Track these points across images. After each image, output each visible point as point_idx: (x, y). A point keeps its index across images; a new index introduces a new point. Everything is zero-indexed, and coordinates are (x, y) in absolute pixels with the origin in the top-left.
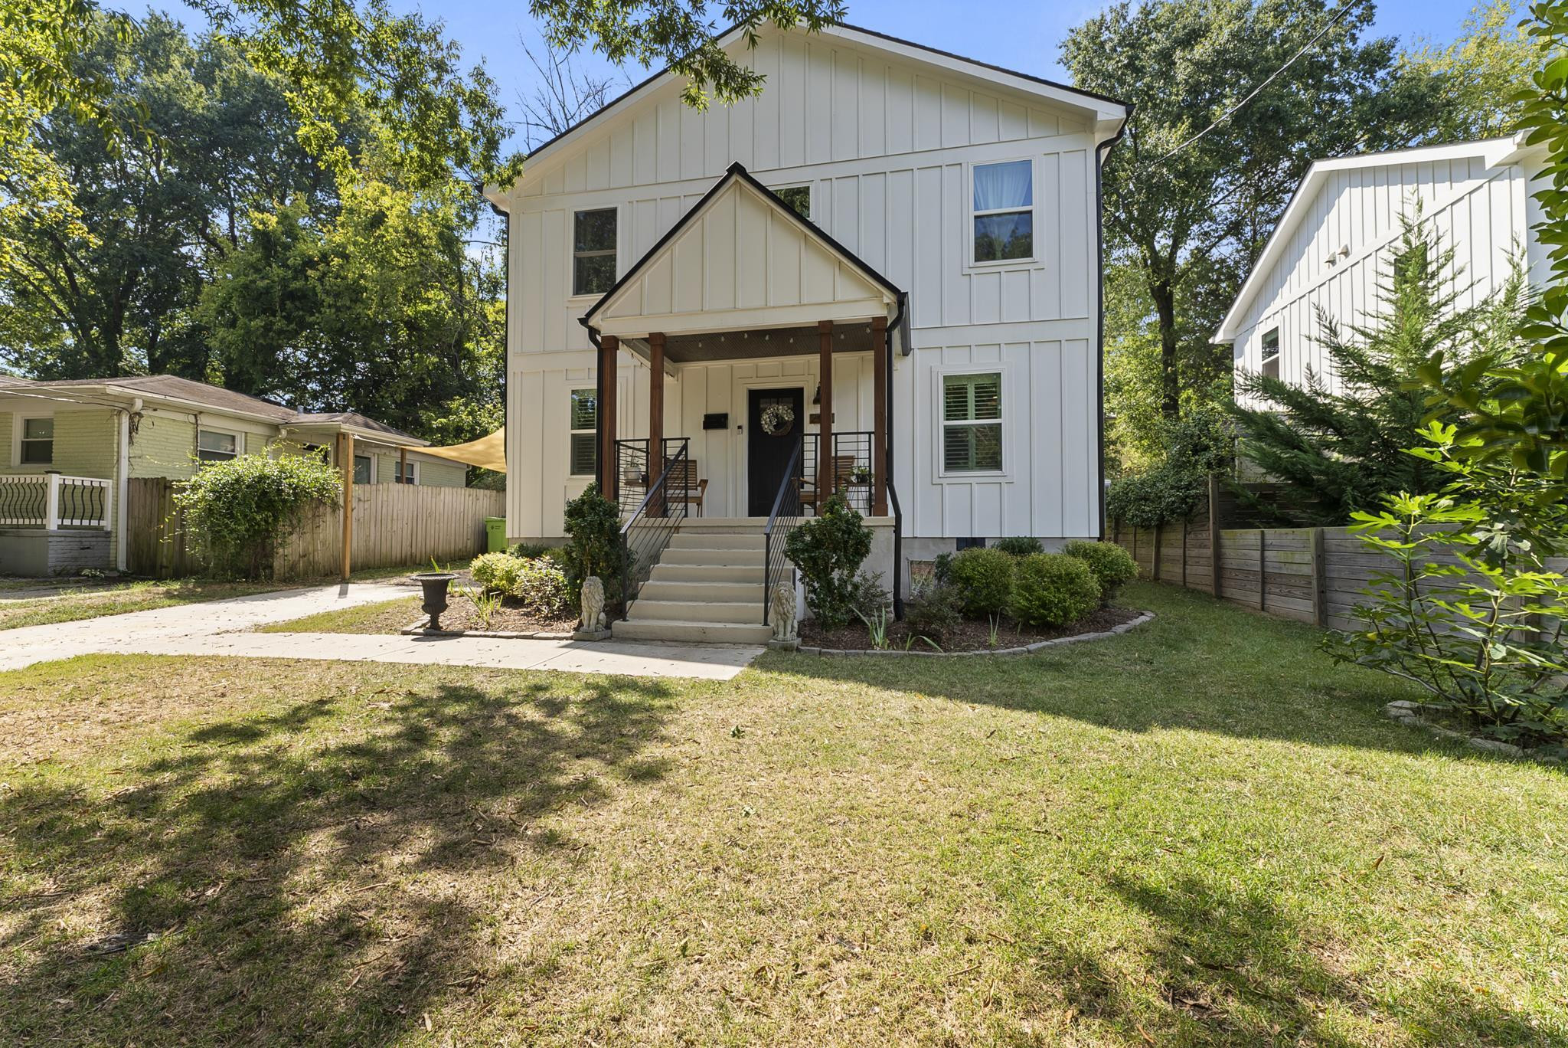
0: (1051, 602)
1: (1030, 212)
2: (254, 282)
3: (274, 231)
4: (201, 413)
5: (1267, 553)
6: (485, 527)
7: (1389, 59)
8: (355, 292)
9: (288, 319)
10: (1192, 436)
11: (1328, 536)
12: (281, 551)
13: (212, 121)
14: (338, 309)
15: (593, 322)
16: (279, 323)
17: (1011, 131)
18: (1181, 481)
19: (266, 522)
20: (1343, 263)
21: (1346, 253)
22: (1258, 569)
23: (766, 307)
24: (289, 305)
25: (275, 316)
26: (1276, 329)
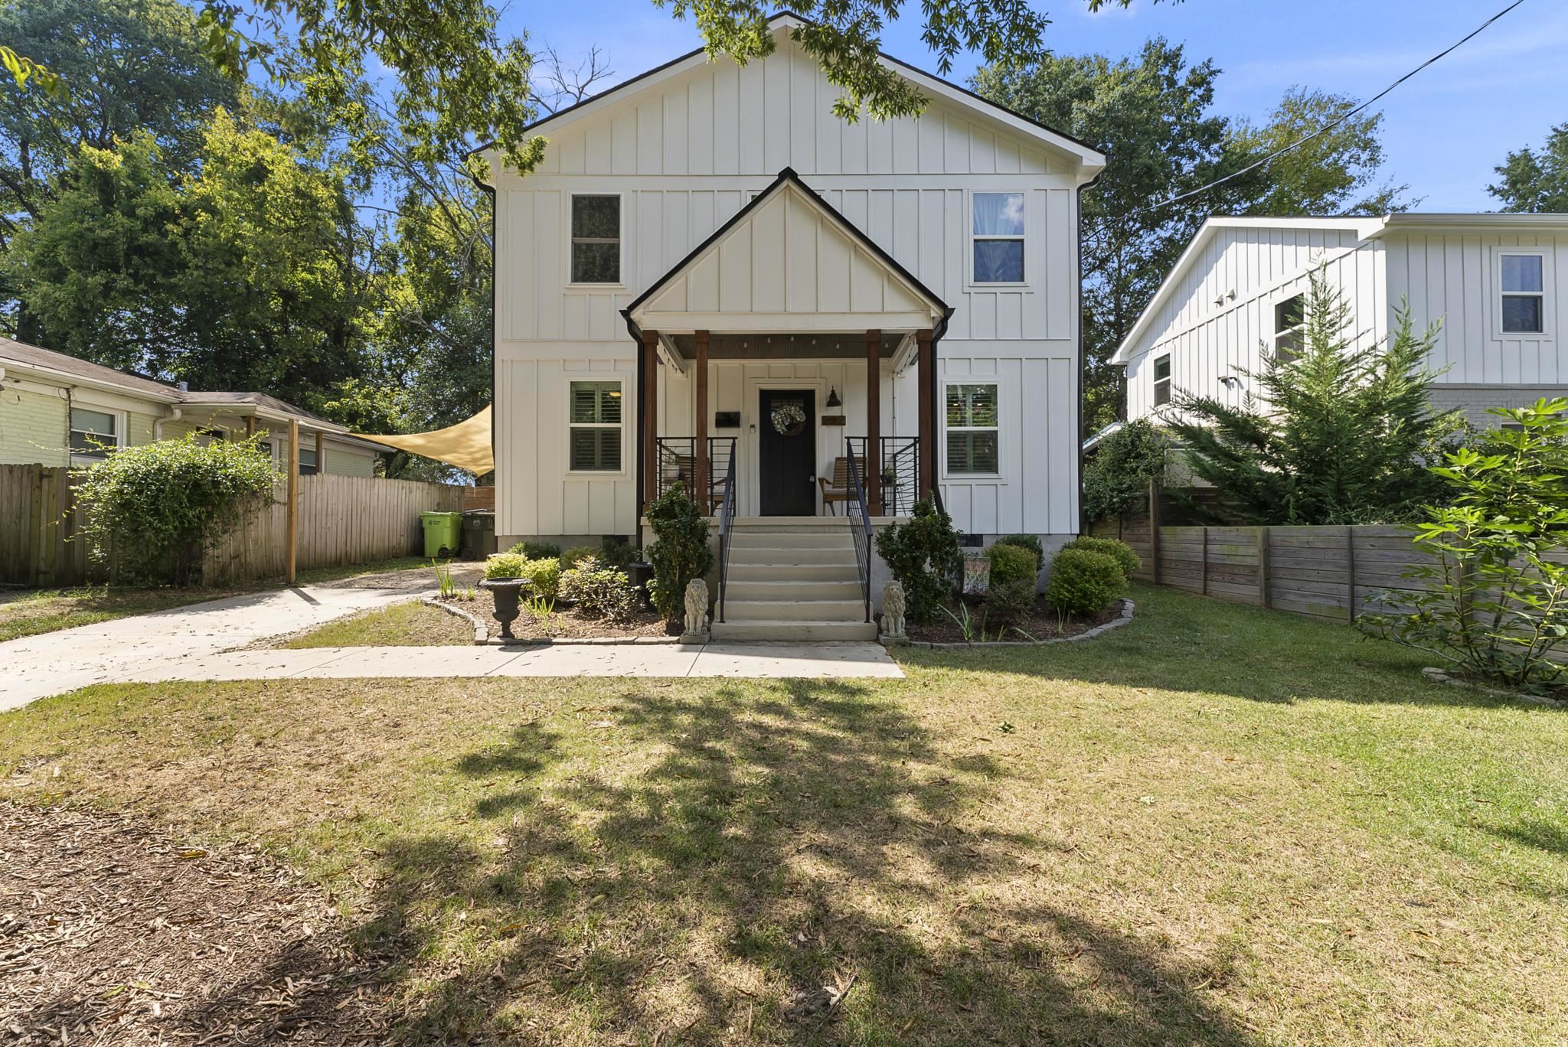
0: (1092, 593)
1: (1022, 241)
2: (91, 230)
3: (116, 173)
4: (74, 386)
5: (1209, 547)
6: (421, 522)
7: (1222, 135)
8: (232, 254)
9: (136, 277)
10: (1125, 446)
11: (1273, 533)
12: (210, 551)
13: (13, 28)
14: (207, 271)
15: (634, 315)
16: (123, 281)
17: (1006, 164)
18: (1122, 484)
19: (199, 518)
20: (1229, 304)
21: (1232, 297)
22: (1201, 560)
23: (817, 312)
24: (136, 259)
25: (118, 273)
26: (1168, 355)
